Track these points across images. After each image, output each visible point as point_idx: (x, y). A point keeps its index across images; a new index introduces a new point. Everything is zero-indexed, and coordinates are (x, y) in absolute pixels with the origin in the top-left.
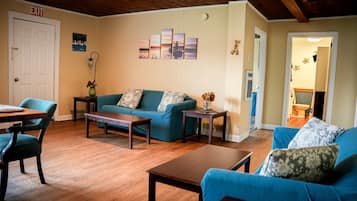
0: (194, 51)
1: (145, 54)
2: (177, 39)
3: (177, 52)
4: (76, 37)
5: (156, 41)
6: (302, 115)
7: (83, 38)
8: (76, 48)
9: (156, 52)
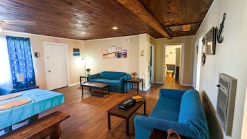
0: (125, 55)
1: (106, 56)
2: (118, 50)
3: (119, 55)
4: (75, 50)
5: (110, 51)
6: (170, 75)
7: (78, 50)
8: (75, 55)
9: (110, 56)
